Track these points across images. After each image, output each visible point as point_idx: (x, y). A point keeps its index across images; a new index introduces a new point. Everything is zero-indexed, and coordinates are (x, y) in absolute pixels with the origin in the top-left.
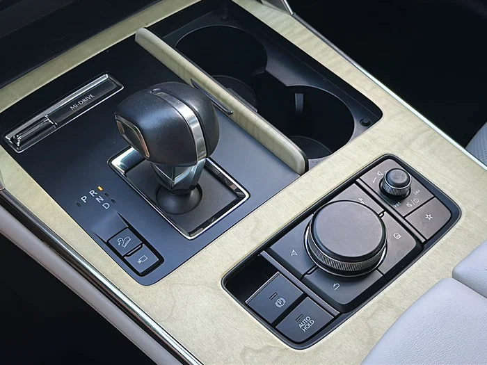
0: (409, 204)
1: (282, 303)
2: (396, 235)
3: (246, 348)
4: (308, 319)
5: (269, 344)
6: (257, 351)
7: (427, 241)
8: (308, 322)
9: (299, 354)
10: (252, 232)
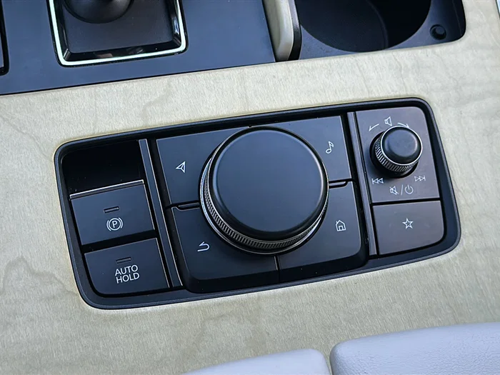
0: (395, 190)
1: (116, 227)
2: (340, 224)
3: (22, 259)
4: (135, 268)
5: (55, 273)
6: (33, 273)
7: (378, 256)
8: (132, 273)
9: (83, 310)
10: (150, 104)
